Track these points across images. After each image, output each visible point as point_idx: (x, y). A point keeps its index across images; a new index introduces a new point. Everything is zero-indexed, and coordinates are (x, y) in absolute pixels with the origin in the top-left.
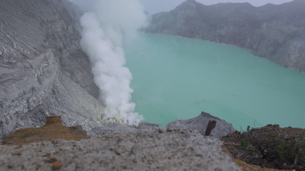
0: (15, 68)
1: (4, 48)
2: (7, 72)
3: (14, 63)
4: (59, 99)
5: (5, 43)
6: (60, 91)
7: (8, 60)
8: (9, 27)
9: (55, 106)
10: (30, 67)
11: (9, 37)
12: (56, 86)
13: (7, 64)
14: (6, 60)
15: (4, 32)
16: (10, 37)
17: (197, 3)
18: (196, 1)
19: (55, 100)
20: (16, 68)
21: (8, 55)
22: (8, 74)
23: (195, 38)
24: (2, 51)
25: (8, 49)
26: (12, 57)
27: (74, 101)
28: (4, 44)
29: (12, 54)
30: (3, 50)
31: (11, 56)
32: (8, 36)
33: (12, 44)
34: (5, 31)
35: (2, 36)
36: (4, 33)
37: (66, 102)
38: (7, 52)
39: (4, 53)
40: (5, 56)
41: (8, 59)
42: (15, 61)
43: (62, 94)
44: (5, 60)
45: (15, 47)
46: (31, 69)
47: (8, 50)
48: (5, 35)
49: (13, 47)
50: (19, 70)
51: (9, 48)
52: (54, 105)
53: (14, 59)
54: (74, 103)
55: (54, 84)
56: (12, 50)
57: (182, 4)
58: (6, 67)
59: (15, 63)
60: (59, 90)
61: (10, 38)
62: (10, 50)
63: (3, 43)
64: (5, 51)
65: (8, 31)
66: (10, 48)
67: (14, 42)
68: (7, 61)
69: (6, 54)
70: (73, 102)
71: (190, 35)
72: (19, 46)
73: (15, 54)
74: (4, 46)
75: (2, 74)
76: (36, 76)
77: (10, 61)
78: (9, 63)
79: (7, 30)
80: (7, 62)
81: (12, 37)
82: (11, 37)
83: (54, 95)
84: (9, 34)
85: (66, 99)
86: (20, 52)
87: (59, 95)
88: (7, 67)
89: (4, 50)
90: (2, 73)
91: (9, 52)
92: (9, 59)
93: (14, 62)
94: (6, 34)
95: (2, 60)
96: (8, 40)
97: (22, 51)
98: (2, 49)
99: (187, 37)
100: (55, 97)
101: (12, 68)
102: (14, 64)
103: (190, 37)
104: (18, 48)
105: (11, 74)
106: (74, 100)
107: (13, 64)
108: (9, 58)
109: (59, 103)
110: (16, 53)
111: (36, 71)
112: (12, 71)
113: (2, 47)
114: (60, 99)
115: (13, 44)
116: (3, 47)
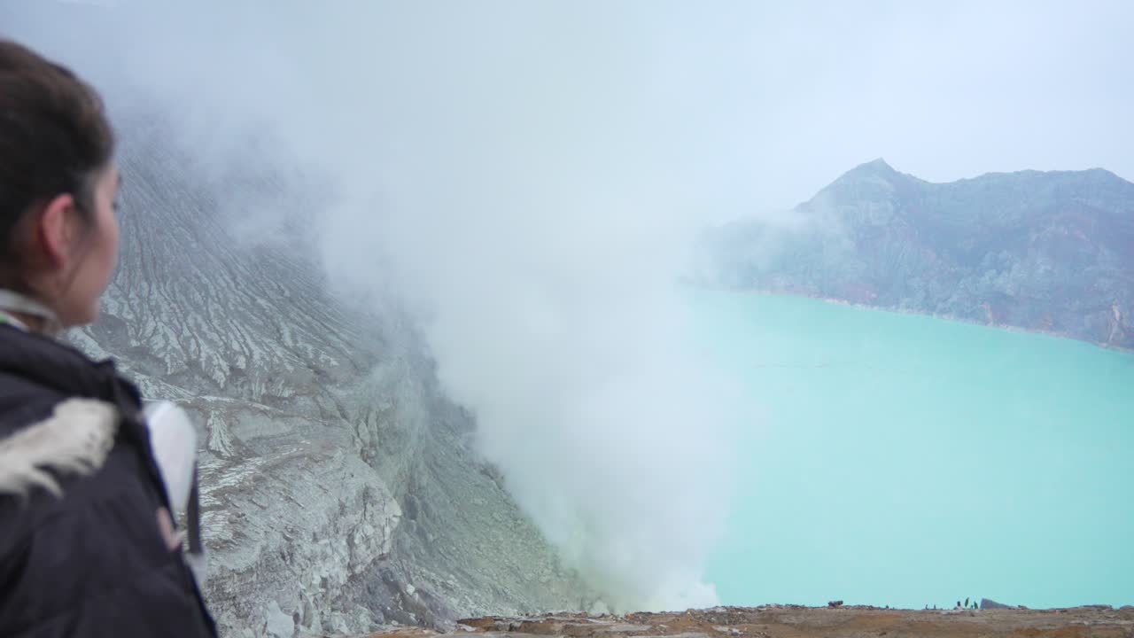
0: (292, 416)
1: (253, 346)
2: (267, 433)
3: (285, 399)
4: (431, 538)
5: (252, 325)
6: (432, 506)
7: (267, 388)
8: (264, 272)
9: (417, 563)
10: (338, 414)
11: (265, 307)
12: (417, 484)
13: (264, 403)
14: (259, 389)
15: (251, 290)
16: (270, 305)
17: (898, 174)
18: (896, 169)
19: (418, 540)
20: (298, 416)
21: (266, 369)
22: (273, 437)
23: (897, 308)
24: (246, 356)
25: (265, 348)
26: (278, 378)
27: (482, 546)
28: (252, 332)
29: (278, 365)
30: (248, 354)
31: (277, 374)
32: (262, 302)
33: (278, 330)
34: (250, 286)
35: (243, 303)
36: (250, 293)
37: (454, 548)
38: (262, 358)
39: (254, 364)
40: (257, 374)
41: (266, 383)
42: (291, 392)
43: (439, 517)
44: (255, 388)
45: (289, 342)
46: (343, 420)
47: (264, 350)
48: (253, 300)
49: (280, 341)
50: (308, 423)
51: (267, 346)
52: (413, 557)
53: (287, 384)
54: (480, 553)
55: (412, 477)
56: (279, 353)
57: (839, 179)
58: (264, 413)
59: (291, 398)
60: (428, 502)
61: (271, 310)
62: (271, 353)
63: (250, 329)
64: (256, 357)
65: (261, 283)
66: (270, 345)
67: (283, 324)
68: (264, 391)
69: (261, 368)
70: (478, 548)
71: (874, 295)
72: (299, 339)
73: (290, 368)
74: (252, 337)
75: (254, 439)
76: (357, 445)
77: (273, 391)
78: (270, 399)
79: (257, 282)
80: (264, 396)
81: (273, 305)
82: (274, 308)
83: (413, 521)
84: (264, 295)
85: (454, 537)
86: (306, 361)
87: (429, 522)
88: (270, 411)
89: (254, 353)
90: (252, 435)
91: (268, 359)
92: (269, 385)
93: (286, 394)
94: (257, 295)
95: (246, 388)
96: (264, 318)
97: (311, 356)
98: (245, 349)
99: (865, 303)
100: (415, 528)
101: (282, 416)
102: (287, 402)
103: (873, 303)
104: (298, 345)
105: (282, 438)
106: (483, 542)
107: (284, 402)
108: (270, 380)
109: (430, 552)
110: (291, 363)
111: (357, 428)
112: (283, 428)
113: (244, 342)
114: (433, 535)
115: (281, 332)
116: (249, 341)
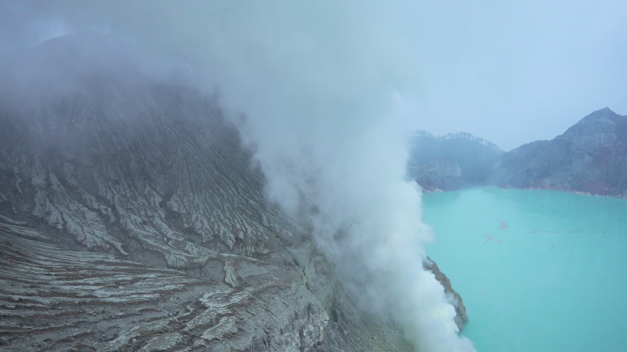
0: (268, 264)
1: (247, 226)
2: (256, 273)
3: (265, 255)
4: (346, 332)
5: (247, 215)
6: (346, 314)
7: (255, 249)
8: (252, 186)
9: (339, 347)
10: (293, 263)
11: (253, 205)
12: (337, 302)
13: (253, 257)
14: (251, 249)
15: (245, 195)
16: (256, 204)
17: (618, 116)
18: (617, 113)
19: (338, 333)
20: (271, 264)
21: (254, 238)
22: (258, 276)
23: (622, 196)
24: (244, 232)
25: (254, 227)
26: (261, 243)
27: (375, 337)
28: (247, 218)
29: (261, 236)
30: (244, 230)
31: (260, 241)
32: (251, 202)
33: (260, 217)
34: (245, 193)
35: (242, 203)
36: (245, 197)
37: (359, 339)
38: (252, 233)
39: (248, 236)
40: (249, 241)
41: (255, 247)
42: (268, 251)
43: (351, 321)
44: (249, 248)
45: (266, 224)
46: (296, 266)
47: (254, 229)
48: (248, 201)
49: (261, 223)
50: (277, 268)
51: (256, 227)
52: (336, 344)
53: (266, 247)
54: (374, 342)
55: (334, 299)
56: (261, 230)
57: (581, 121)
58: (254, 262)
59: (268, 255)
60: (344, 312)
61: (256, 206)
62: (257, 230)
63: (245, 217)
64: (249, 232)
65: (251, 192)
66: (256, 225)
67: (263, 214)
68: (253, 251)
69: (251, 238)
70: (373, 339)
71: (606, 189)
72: (271, 222)
73: (267, 238)
74: (246, 221)
75: (248, 277)
76: (304, 280)
77: (258, 250)
78: (257, 255)
79: (249, 191)
80: (253, 253)
81: (257, 203)
82: (258, 205)
83: (336, 323)
84: (253, 198)
85: (359, 332)
86: (275, 234)
87: (344, 323)
88: (257, 262)
89: (248, 229)
90: (247, 275)
91: (255, 233)
92: (256, 247)
93: (265, 252)
94: (248, 198)
95: (244, 249)
96: (253, 211)
97: (278, 231)
98: (243, 228)
99: (601, 193)
100: (337, 327)
101: (263, 264)
102: (266, 256)
103: (606, 193)
104: (271, 225)
105: (264, 276)
106: (375, 335)
107: (264, 256)
108: (257, 245)
109: (346, 341)
110: (267, 235)
111: (304, 271)
112: (265, 271)
113: (243, 224)
114: (347, 331)
115: (262, 218)
116: (245, 223)
